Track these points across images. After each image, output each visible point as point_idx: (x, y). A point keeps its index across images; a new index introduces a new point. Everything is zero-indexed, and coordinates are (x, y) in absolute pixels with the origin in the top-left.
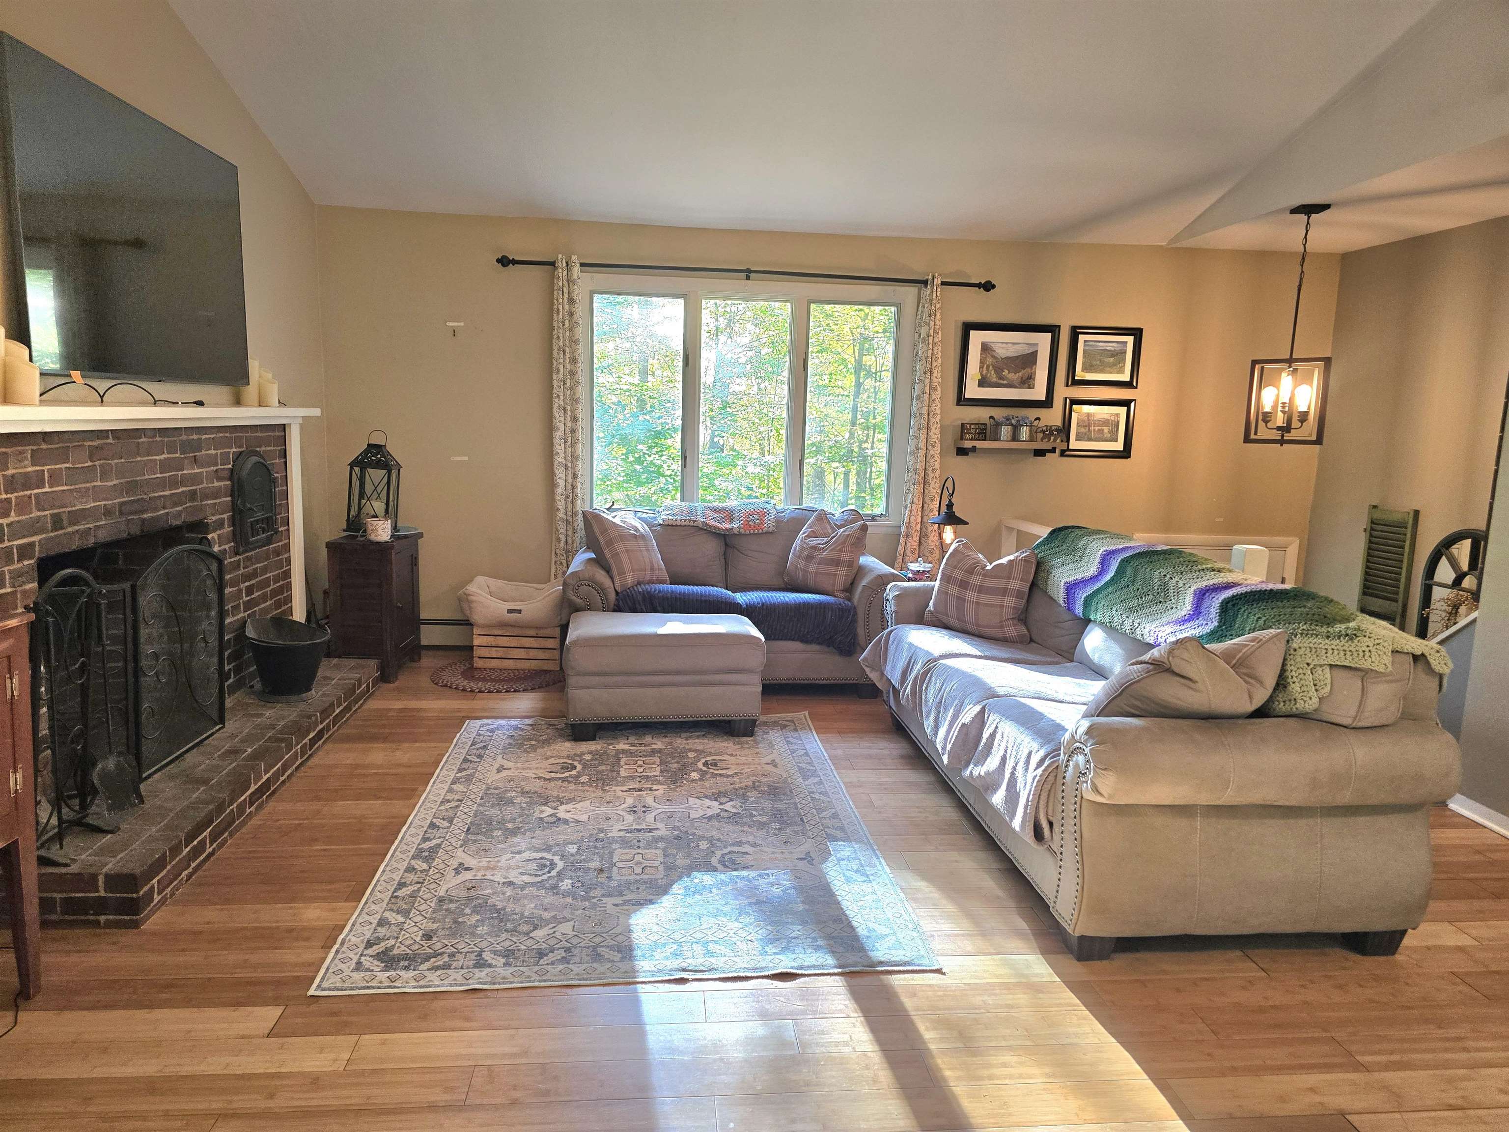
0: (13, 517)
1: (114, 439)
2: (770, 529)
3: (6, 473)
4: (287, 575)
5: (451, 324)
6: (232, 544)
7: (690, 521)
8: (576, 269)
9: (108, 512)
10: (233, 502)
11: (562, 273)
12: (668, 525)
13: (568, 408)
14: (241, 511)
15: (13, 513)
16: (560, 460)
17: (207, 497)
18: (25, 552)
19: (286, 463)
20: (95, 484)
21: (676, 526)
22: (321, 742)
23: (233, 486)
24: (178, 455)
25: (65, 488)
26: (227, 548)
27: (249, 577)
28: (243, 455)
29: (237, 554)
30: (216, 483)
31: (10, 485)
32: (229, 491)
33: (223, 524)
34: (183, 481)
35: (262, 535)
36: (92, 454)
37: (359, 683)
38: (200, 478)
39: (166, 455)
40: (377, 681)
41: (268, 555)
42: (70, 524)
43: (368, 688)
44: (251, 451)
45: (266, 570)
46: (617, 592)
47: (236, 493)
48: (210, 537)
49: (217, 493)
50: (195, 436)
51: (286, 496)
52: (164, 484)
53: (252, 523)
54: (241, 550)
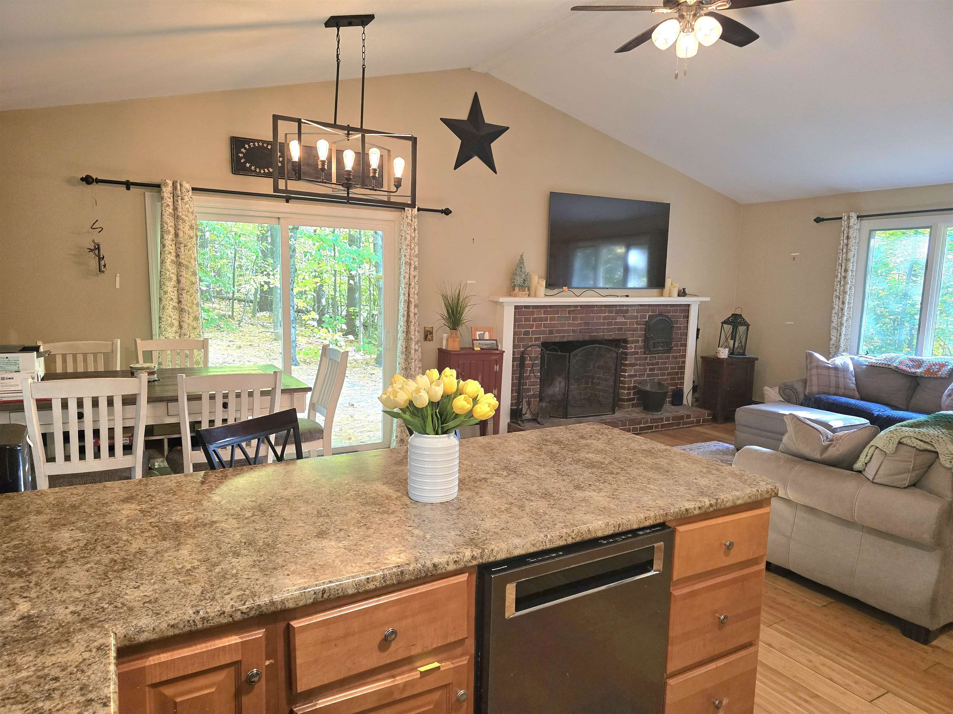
0: (534, 329)
2: (943, 376)
3: (534, 316)
4: (683, 368)
5: (793, 254)
6: (644, 350)
7: (886, 364)
8: (853, 220)
9: (574, 331)
10: (645, 334)
11: (844, 223)
12: (871, 366)
13: (841, 297)
14: (648, 338)
16: (834, 325)
17: (629, 331)
18: (537, 339)
19: (688, 321)
20: (570, 322)
21: (877, 366)
22: (649, 431)
23: (646, 327)
24: (614, 314)
25: (556, 322)
26: (639, 351)
27: (652, 364)
28: (657, 316)
29: (645, 354)
30: (635, 326)
31: (535, 320)
32: (644, 329)
33: (637, 341)
34: (616, 324)
35: (660, 348)
36: (570, 312)
37: (688, 416)
38: (625, 323)
39: (607, 314)
40: (708, 421)
41: (668, 358)
42: (557, 333)
43: (698, 421)
44: (660, 314)
45: (665, 363)
46: (805, 396)
47: (647, 330)
48: (628, 346)
49: (636, 330)
50: (625, 308)
51: (686, 334)
52: (604, 324)
53: (654, 343)
54: (647, 353)
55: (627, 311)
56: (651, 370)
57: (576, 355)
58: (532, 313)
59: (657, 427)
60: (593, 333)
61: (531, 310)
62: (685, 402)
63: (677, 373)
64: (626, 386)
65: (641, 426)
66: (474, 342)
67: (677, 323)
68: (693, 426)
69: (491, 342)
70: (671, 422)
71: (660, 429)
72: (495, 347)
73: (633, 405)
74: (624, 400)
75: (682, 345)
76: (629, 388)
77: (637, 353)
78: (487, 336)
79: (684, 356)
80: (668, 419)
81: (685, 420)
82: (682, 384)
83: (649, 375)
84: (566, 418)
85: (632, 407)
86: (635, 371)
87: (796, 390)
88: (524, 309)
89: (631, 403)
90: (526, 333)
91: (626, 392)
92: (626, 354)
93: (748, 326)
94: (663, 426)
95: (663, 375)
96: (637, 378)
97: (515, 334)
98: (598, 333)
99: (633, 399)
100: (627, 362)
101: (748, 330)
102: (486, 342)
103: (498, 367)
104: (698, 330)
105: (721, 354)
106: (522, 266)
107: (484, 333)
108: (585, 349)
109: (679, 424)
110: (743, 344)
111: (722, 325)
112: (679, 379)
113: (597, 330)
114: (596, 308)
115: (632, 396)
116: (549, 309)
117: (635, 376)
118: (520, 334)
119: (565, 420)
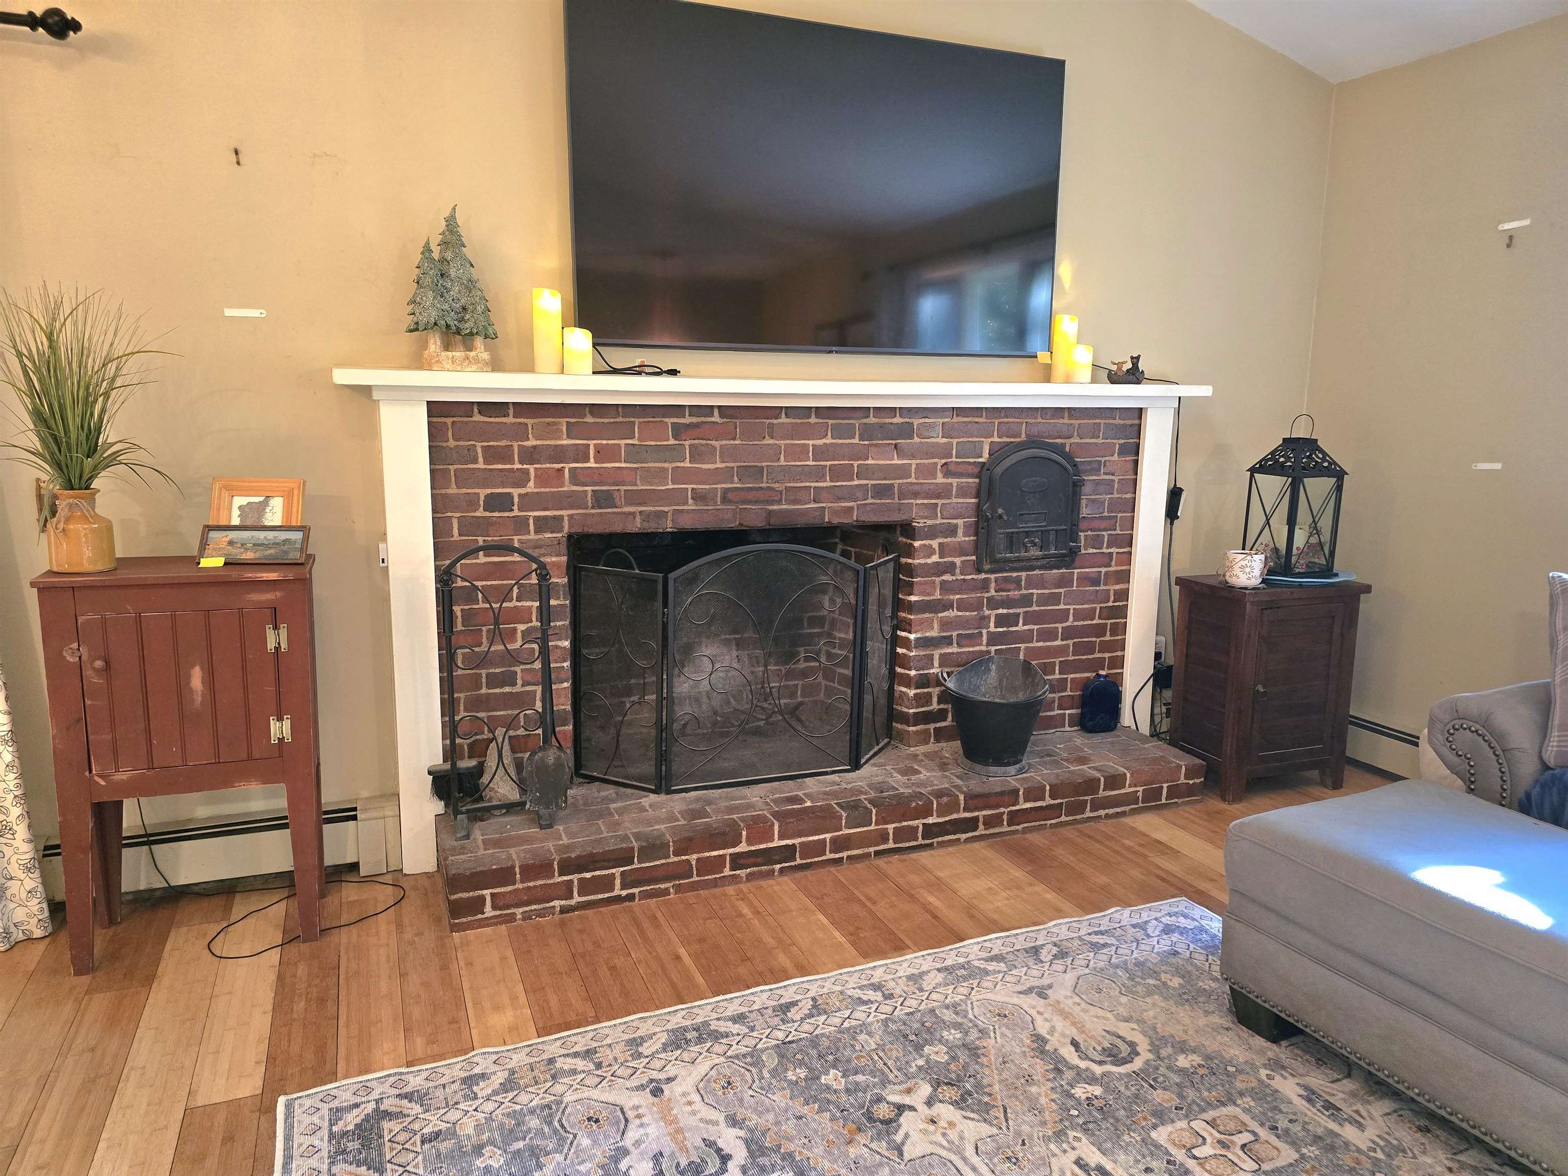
0: (531, 487)
1: (721, 416)
3: (525, 443)
4: (1121, 612)
5: (1510, 225)
6: (974, 558)
9: (699, 497)
10: (978, 506)
14: (987, 520)
15: (531, 484)
17: (916, 495)
18: (542, 525)
19: (1136, 462)
20: (682, 465)
22: (964, 836)
23: (980, 484)
24: (856, 441)
25: (623, 465)
26: (958, 561)
27: (1008, 603)
28: (1021, 446)
29: (979, 571)
30: (940, 479)
31: (530, 456)
32: (974, 492)
33: (952, 531)
34: (864, 472)
35: (1035, 552)
36: (678, 431)
37: (1114, 781)
38: (903, 471)
39: (828, 440)
40: (1190, 791)
41: (1064, 582)
42: (629, 504)
43: (1153, 795)
44: (1032, 443)
45: (1055, 599)
46: (1546, 767)
47: (984, 495)
48: (917, 544)
49: (943, 492)
50: (898, 420)
51: (1131, 505)
52: (818, 474)
53: (1010, 536)
54: (987, 567)
55: (906, 431)
56: (1001, 621)
57: (692, 580)
58: (521, 433)
59: (990, 822)
60: (779, 502)
61: (510, 420)
62: (1126, 719)
63: (1100, 630)
64: (913, 673)
65: (930, 820)
66: (212, 534)
67: (1097, 471)
68: (1134, 812)
69: (283, 535)
70: (1049, 801)
71: (1006, 829)
72: (295, 556)
73: (940, 735)
74: (905, 719)
75: (1114, 541)
76: (924, 682)
77: (950, 568)
78: (275, 515)
79: (1124, 577)
80: (1034, 793)
81: (1102, 793)
82: (1118, 662)
83: (993, 639)
84: (669, 792)
85: (937, 740)
86: (945, 624)
87: (1500, 737)
88: (477, 418)
89: (932, 726)
90: (494, 502)
91: (912, 692)
92: (910, 571)
93: (1340, 475)
94: (1014, 818)
95: (1050, 635)
96: (954, 649)
97: (439, 504)
98: (795, 502)
99: (941, 715)
100: (913, 598)
101: (1339, 488)
102: (271, 535)
103: (283, 633)
104: (1174, 495)
105: (1237, 570)
106: (449, 255)
107: (265, 504)
108: (727, 559)
109: (1079, 808)
110: (1326, 537)
111: (1252, 476)
112: (1106, 646)
113: (794, 495)
114: (783, 419)
115: (935, 706)
116: (589, 419)
117: (948, 641)
118: (472, 503)
119: (663, 797)
